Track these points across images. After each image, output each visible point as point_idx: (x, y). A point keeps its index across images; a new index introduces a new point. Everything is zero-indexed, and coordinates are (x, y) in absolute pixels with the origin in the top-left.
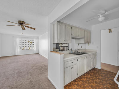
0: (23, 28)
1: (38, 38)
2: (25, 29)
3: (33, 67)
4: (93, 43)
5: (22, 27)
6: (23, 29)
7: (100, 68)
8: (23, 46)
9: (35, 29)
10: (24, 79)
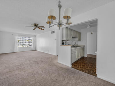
1: (35, 36)
4: (82, 41)
7: (86, 57)
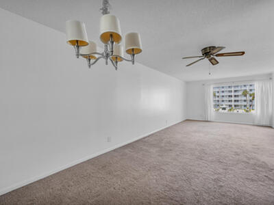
0: (213, 61)
2: (218, 63)
3: (238, 155)
5: (210, 60)
6: (213, 64)
8: (230, 106)
9: (243, 53)
10: (206, 167)
